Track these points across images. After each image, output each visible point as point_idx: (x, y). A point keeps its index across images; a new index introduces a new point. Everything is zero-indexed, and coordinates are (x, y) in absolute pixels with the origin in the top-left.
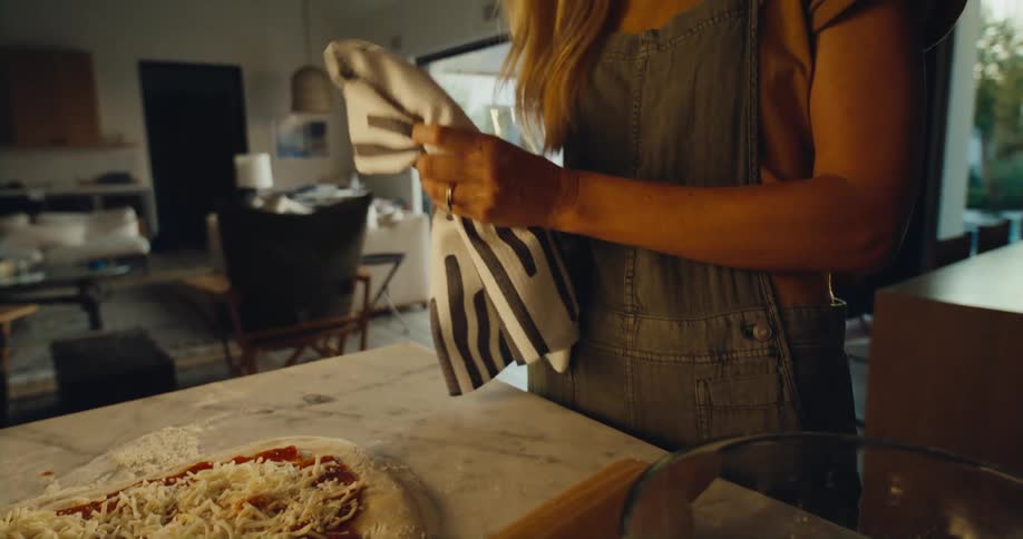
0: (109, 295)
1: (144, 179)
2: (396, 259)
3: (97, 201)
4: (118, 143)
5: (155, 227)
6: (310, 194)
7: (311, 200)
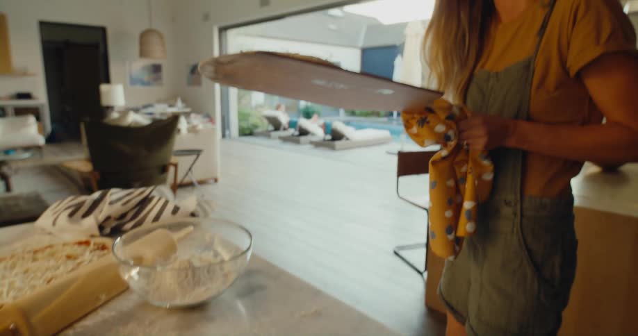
0: (16, 171)
1: (41, 97)
2: (197, 152)
3: (10, 111)
4: (24, 74)
5: (49, 128)
6: (150, 110)
7: (151, 114)
